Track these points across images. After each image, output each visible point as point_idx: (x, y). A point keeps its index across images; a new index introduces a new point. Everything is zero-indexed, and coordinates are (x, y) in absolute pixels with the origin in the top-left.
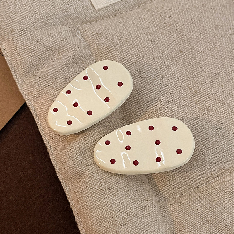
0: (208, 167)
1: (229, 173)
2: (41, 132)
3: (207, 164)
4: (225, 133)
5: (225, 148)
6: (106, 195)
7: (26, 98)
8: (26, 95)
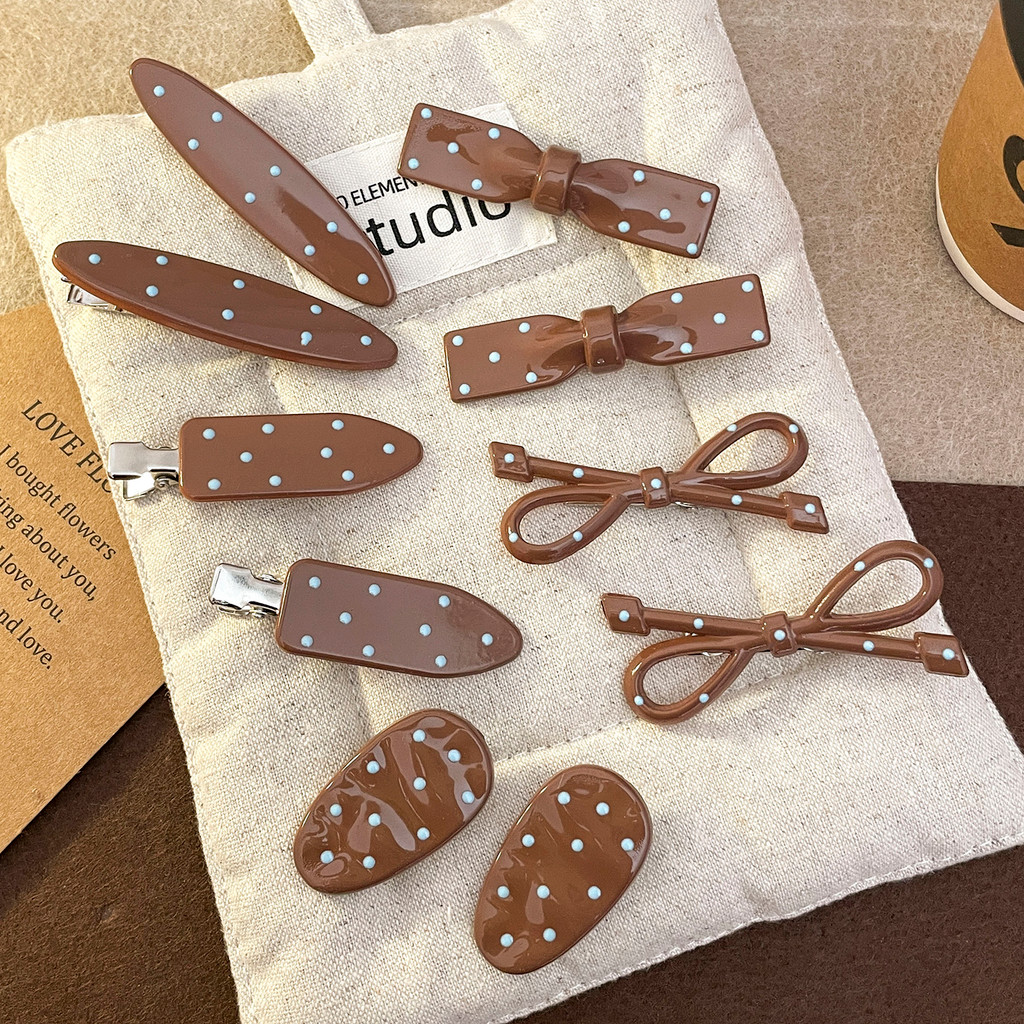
0: (498, 730)
1: (544, 747)
2: (149, 608)
3: (496, 724)
4: (549, 658)
5: (541, 694)
6: (264, 780)
7: (126, 523)
8: (125, 515)
